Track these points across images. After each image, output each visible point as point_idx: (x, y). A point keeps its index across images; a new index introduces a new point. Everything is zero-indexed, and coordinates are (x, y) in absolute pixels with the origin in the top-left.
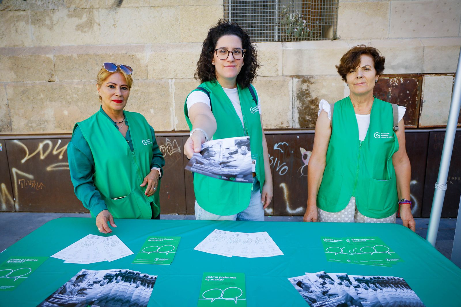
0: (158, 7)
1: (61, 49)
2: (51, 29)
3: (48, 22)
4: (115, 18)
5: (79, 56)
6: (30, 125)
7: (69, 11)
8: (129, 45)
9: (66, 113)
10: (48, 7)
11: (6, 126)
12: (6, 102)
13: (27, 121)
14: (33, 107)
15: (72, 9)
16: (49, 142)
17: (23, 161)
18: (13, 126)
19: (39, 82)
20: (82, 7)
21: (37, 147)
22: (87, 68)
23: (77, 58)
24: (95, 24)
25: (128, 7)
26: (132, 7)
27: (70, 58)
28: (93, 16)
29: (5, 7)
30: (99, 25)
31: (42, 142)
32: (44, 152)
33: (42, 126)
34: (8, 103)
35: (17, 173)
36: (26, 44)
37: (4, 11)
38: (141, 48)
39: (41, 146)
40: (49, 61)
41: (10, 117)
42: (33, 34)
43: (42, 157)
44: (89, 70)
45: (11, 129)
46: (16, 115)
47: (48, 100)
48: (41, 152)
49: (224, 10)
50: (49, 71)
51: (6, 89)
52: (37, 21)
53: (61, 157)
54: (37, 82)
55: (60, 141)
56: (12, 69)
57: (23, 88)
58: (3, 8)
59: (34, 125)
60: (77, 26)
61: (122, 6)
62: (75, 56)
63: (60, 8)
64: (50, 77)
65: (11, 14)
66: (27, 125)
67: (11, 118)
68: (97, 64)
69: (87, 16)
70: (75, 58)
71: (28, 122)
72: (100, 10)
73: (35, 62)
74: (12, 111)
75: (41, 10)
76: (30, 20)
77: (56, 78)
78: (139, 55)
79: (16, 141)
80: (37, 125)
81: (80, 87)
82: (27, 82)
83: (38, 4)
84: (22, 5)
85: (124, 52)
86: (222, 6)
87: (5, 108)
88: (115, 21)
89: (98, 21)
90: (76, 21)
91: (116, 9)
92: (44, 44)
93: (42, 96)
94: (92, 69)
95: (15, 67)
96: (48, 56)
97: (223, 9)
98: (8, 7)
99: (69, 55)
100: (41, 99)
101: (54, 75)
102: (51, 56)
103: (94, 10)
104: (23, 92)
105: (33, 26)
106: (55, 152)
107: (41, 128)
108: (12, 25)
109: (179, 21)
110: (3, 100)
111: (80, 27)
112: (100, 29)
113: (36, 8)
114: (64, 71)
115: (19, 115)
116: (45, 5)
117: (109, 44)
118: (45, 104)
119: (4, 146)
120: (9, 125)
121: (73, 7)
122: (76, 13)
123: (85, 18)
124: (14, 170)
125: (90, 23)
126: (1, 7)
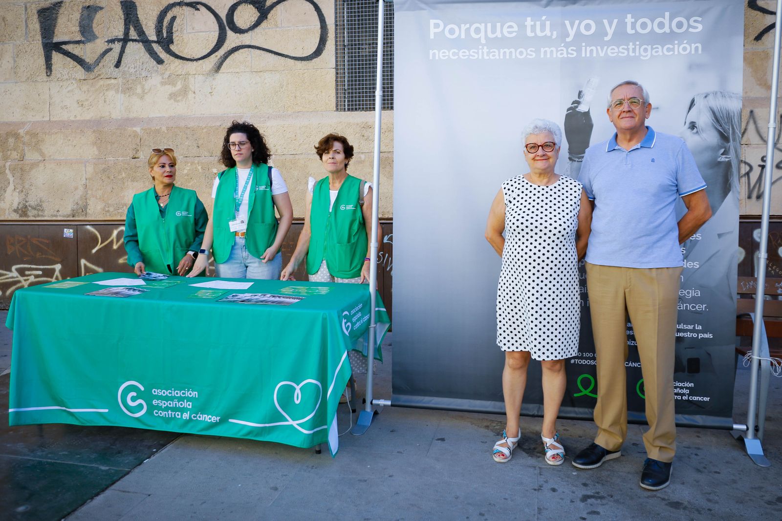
0: (261, 72)
1: (150, 120)
2: (142, 98)
3: (139, 90)
4: (212, 85)
5: (168, 129)
6: (107, 209)
7: (163, 78)
8: (225, 115)
10: (141, 74)
11: (81, 210)
12: (84, 182)
13: (104, 204)
14: (113, 188)
15: (166, 76)
17: (94, 251)
18: (88, 210)
19: (123, 159)
20: (177, 74)
21: (110, 234)
22: (176, 143)
23: (166, 131)
24: (190, 92)
25: (227, 73)
26: (232, 72)
27: (158, 131)
28: (188, 83)
29: (97, 75)
30: (194, 93)
31: (116, 228)
32: (118, 241)
33: (120, 211)
34: (86, 183)
35: (85, 265)
36: (114, 116)
37: (95, 80)
39: (115, 233)
40: (136, 135)
41: (86, 199)
42: (122, 104)
43: (115, 247)
44: (177, 146)
45: (86, 214)
46: (93, 197)
47: (130, 180)
48: (115, 241)
49: (337, 73)
50: (134, 146)
51: (85, 166)
52: (127, 89)
54: (120, 159)
56: (94, 144)
57: (104, 166)
58: (94, 77)
59: (111, 209)
60: (170, 95)
61: (220, 72)
62: (164, 129)
63: (153, 75)
64: (134, 152)
65: (101, 82)
66: (104, 209)
67: (88, 200)
68: (187, 138)
69: (181, 83)
70: (164, 132)
71: (105, 206)
72: (196, 76)
73: (120, 136)
74: (89, 192)
75: (133, 78)
76: (121, 88)
77: (141, 155)
79: (88, 227)
80: (115, 210)
82: (110, 159)
83: (131, 72)
84: (114, 73)
85: (218, 124)
86: (334, 69)
87: (82, 189)
88: (211, 88)
89: (193, 89)
90: (170, 89)
91: (214, 75)
92: (132, 115)
93: (124, 175)
94: (181, 144)
95: (99, 142)
96: (134, 129)
97: (334, 73)
98: (99, 75)
99: (158, 127)
100: (123, 178)
101: (140, 151)
102: (138, 129)
103: (190, 77)
104: (104, 170)
105: (123, 95)
107: (118, 213)
108: (101, 95)
109: (284, 87)
110: (81, 179)
111: (173, 96)
112: (195, 98)
113: (128, 76)
114: (150, 146)
115: (97, 197)
116: (138, 72)
117: (204, 114)
118: (126, 184)
119: (76, 232)
120: (84, 209)
121: (168, 73)
122: (170, 81)
123: (179, 86)
124: (83, 262)
125: (185, 91)
126: (92, 76)
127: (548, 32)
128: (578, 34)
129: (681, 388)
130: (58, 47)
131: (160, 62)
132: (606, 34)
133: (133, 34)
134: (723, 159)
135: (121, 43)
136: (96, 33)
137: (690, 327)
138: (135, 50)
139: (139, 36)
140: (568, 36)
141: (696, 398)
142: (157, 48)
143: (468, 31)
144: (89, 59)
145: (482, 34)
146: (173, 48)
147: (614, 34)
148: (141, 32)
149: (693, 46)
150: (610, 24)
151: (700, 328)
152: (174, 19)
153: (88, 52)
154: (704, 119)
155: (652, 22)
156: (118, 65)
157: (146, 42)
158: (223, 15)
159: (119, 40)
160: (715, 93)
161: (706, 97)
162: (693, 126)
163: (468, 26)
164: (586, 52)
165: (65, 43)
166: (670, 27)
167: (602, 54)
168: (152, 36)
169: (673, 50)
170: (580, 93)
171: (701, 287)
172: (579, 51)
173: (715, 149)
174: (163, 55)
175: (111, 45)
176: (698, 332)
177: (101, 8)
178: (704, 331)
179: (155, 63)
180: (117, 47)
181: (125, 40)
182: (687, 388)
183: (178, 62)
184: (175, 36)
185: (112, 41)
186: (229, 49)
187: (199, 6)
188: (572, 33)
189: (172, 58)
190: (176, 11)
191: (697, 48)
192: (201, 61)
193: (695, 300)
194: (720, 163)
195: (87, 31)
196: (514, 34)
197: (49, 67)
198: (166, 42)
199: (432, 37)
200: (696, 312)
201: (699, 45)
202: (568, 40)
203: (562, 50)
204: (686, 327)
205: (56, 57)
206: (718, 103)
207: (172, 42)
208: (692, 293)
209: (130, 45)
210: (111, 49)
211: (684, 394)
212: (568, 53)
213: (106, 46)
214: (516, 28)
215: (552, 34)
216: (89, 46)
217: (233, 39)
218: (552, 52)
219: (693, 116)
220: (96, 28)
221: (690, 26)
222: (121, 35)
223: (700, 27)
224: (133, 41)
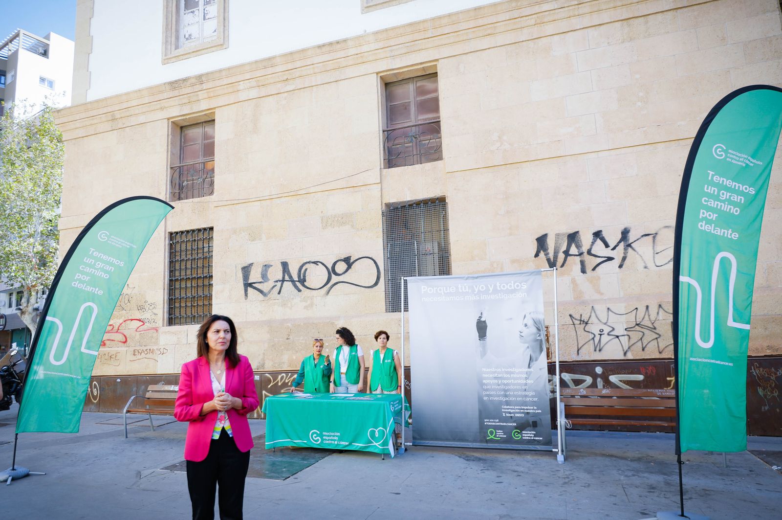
0: (349, 294)
1: (295, 319)
2: (291, 308)
3: (289, 305)
4: (324, 301)
8: (331, 316)
9: (294, 357)
10: (290, 297)
11: (261, 366)
13: (273, 363)
14: (277, 354)
15: (302, 298)
16: (284, 375)
17: (269, 386)
18: (265, 366)
20: (308, 296)
21: (277, 378)
22: (308, 331)
24: (314, 305)
25: (332, 295)
26: (335, 295)
27: (299, 325)
28: (313, 301)
30: (316, 305)
31: (281, 375)
32: (281, 381)
33: (281, 366)
34: (264, 352)
36: (277, 318)
37: (268, 300)
38: (338, 318)
39: (280, 377)
40: (288, 327)
41: (263, 361)
42: (281, 312)
43: (280, 384)
45: (264, 368)
46: (267, 358)
47: (286, 350)
48: (279, 381)
49: (386, 294)
50: (288, 333)
51: (264, 344)
52: (284, 305)
53: (289, 384)
54: (281, 340)
55: (290, 374)
56: (268, 332)
57: (273, 343)
60: (304, 307)
61: (329, 294)
62: (302, 324)
63: (296, 297)
64: (288, 336)
65: (271, 302)
66: (273, 365)
67: (265, 361)
68: (313, 328)
69: (310, 300)
70: (302, 326)
72: (316, 297)
73: (280, 328)
75: (287, 299)
76: (281, 304)
77: (291, 337)
78: (336, 323)
79: (267, 374)
81: (303, 342)
82: (276, 339)
83: (286, 296)
84: (277, 297)
85: (329, 321)
86: (384, 292)
87: (262, 355)
88: (324, 303)
89: (315, 303)
90: (304, 304)
91: (326, 296)
92: (286, 317)
93: (283, 348)
94: (310, 331)
95: (270, 331)
96: (288, 324)
97: (384, 294)
98: (270, 298)
99: (299, 323)
101: (290, 335)
102: (290, 325)
103: (314, 297)
104: (273, 346)
105: (281, 307)
106: (287, 381)
107: (278, 366)
108: (271, 308)
109: (360, 301)
110: (261, 350)
111: (306, 307)
112: (316, 308)
113: (284, 298)
114: (296, 333)
115: (269, 359)
117: (321, 316)
118: (284, 352)
119: (261, 377)
120: (263, 365)
121: (303, 296)
122: (304, 299)
123: (309, 302)
124: (264, 392)
125: (312, 305)
126: (267, 298)
127: (467, 290)
129: (531, 434)
130: (250, 285)
131: (300, 291)
133: (287, 278)
134: (539, 338)
135: (281, 282)
136: (269, 278)
137: (532, 408)
138: (288, 285)
139: (290, 278)
141: (537, 438)
142: (298, 284)
144: (265, 290)
146: (305, 283)
147: (493, 290)
148: (290, 277)
149: (524, 294)
150: (491, 286)
151: (536, 408)
152: (306, 269)
153: (265, 287)
154: (530, 322)
155: (507, 285)
156: (279, 293)
157: (293, 281)
158: (330, 268)
159: (280, 281)
160: (534, 312)
161: (530, 314)
162: (526, 325)
163: (436, 288)
165: (254, 283)
166: (514, 287)
168: (296, 278)
169: (516, 295)
171: (535, 391)
173: (535, 334)
174: (301, 287)
175: (276, 284)
176: (535, 410)
177: (272, 266)
178: (537, 409)
179: (297, 291)
180: (279, 284)
181: (283, 281)
182: (533, 434)
183: (308, 290)
184: (307, 278)
185: (277, 281)
186: (333, 283)
187: (318, 263)
188: (476, 290)
189: (305, 289)
190: (307, 266)
191: (525, 295)
192: (319, 290)
193: (533, 396)
194: (538, 340)
195: (264, 276)
197: (246, 295)
198: (303, 281)
200: (534, 401)
201: (526, 294)
202: (475, 293)
203: (473, 297)
204: (530, 408)
205: (250, 289)
206: (535, 316)
207: (306, 281)
208: (531, 394)
209: (285, 282)
210: (276, 285)
211: (531, 437)
213: (274, 284)
216: (265, 284)
217: (335, 279)
219: (525, 321)
220: (269, 275)
221: (521, 286)
222: (281, 279)
223: (526, 287)
224: (287, 281)
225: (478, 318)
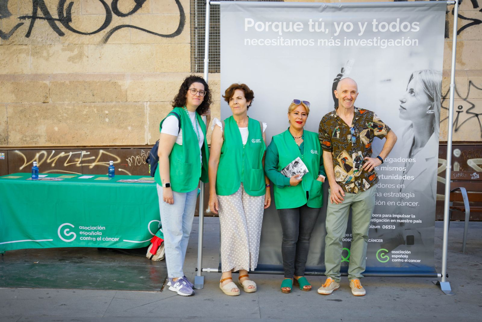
0: (137, 44)
1: (55, 76)
2: (47, 59)
3: (45, 54)
4: (101, 52)
5: (70, 82)
6: (24, 139)
7: (63, 46)
8: (111, 73)
9: (56, 129)
10: (46, 43)
11: (4, 140)
12: (5, 119)
13: (22, 136)
14: (29, 124)
15: (66, 44)
16: (45, 152)
17: (21, 168)
18: (9, 140)
19: (35, 103)
20: (75, 43)
21: (34, 156)
22: (76, 92)
23: (69, 84)
24: (85, 56)
25: (112, 44)
26: (116, 43)
27: (63, 84)
28: (83, 50)
29: (11, 42)
30: (88, 57)
31: (38, 152)
32: (39, 162)
33: (35, 140)
34: (7, 120)
36: (25, 72)
37: (10, 46)
38: (122, 76)
39: (38, 155)
40: (46, 86)
41: (7, 132)
42: (32, 64)
43: (38, 165)
44: (78, 94)
45: (8, 142)
46: (13, 131)
47: (42, 118)
48: (37, 160)
50: (45, 95)
51: (7, 108)
52: (36, 53)
53: (53, 165)
54: (34, 103)
55: (54, 152)
56: (13, 92)
57: (21, 108)
58: (9, 43)
59: (28, 139)
60: (69, 58)
61: (107, 43)
62: (67, 82)
63: (56, 43)
64: (45, 99)
65: (15, 48)
66: (22, 139)
67: (9, 133)
68: (85, 89)
69: (78, 50)
70: (67, 84)
71: (23, 136)
72: (89, 45)
73: (33, 87)
74: (10, 127)
75: (41, 45)
76: (30, 52)
77: (50, 100)
78: (120, 83)
79: (17, 152)
80: (31, 139)
81: (70, 107)
82: (25, 103)
83: (38, 40)
84: (25, 41)
85: (108, 79)
86: (190, 44)
87: (4, 124)
88: (101, 55)
89: (86, 54)
90: (68, 54)
91: (102, 45)
92: (40, 72)
93: (37, 115)
94: (80, 93)
95: (16, 91)
96: (44, 82)
97: (190, 47)
98: (13, 42)
99: (62, 81)
100: (37, 117)
101: (49, 97)
102: (47, 82)
103: (84, 46)
104: (22, 111)
105: (32, 57)
106: (49, 161)
107: (33, 141)
108: (15, 56)
109: (154, 55)
110: (3, 117)
111: (71, 59)
112: (88, 61)
113: (36, 43)
114: (57, 94)
115: (16, 130)
116: (44, 41)
117: (95, 72)
118: (39, 121)
119: (7, 155)
121: (67, 42)
122: (69, 48)
123: (76, 52)
125: (80, 56)
126: (7, 42)
127: (323, 29)
128: (342, 31)
129: (403, 254)
131: (61, 34)
132: (360, 32)
133: (40, 13)
134: (430, 112)
135: (30, 20)
136: (11, 11)
137: (409, 216)
138: (42, 25)
139: (45, 14)
140: (336, 32)
141: (413, 261)
142: (59, 24)
143: (270, 26)
144: (5, 30)
145: (280, 29)
146: (71, 24)
147: (365, 32)
148: (46, 12)
149: (413, 41)
150: (363, 25)
152: (71, 4)
153: (4, 25)
154: (419, 87)
155: (389, 24)
156: (28, 35)
157: (50, 20)
158: (109, 4)
159: (29, 17)
160: (426, 71)
161: (420, 73)
162: (412, 91)
163: (270, 23)
164: (347, 42)
166: (400, 28)
167: (357, 45)
168: (55, 15)
169: (401, 43)
170: (342, 69)
171: (415, 191)
172: (342, 42)
173: (425, 106)
174: (63, 29)
175: (23, 21)
179: (57, 35)
180: (28, 22)
181: (34, 17)
182: (406, 255)
183: (75, 35)
184: (72, 16)
185: (24, 18)
186: (114, 27)
188: (338, 30)
189: (70, 32)
191: (415, 42)
192: (93, 35)
194: (428, 114)
195: (3, 9)
196: (301, 30)
198: (66, 20)
199: (246, 30)
200: (412, 207)
201: (417, 40)
202: (336, 35)
203: (332, 41)
206: (428, 77)
207: (71, 21)
208: (410, 195)
209: (38, 21)
210: (22, 24)
211: (405, 259)
212: (335, 43)
213: (18, 21)
214: (302, 26)
215: (325, 31)
216: (5, 20)
217: (116, 20)
218: (325, 42)
219: (412, 85)
220: (10, 8)
221: (411, 27)
222: (30, 13)
223: (418, 29)
224: (40, 18)
225: (336, 77)
